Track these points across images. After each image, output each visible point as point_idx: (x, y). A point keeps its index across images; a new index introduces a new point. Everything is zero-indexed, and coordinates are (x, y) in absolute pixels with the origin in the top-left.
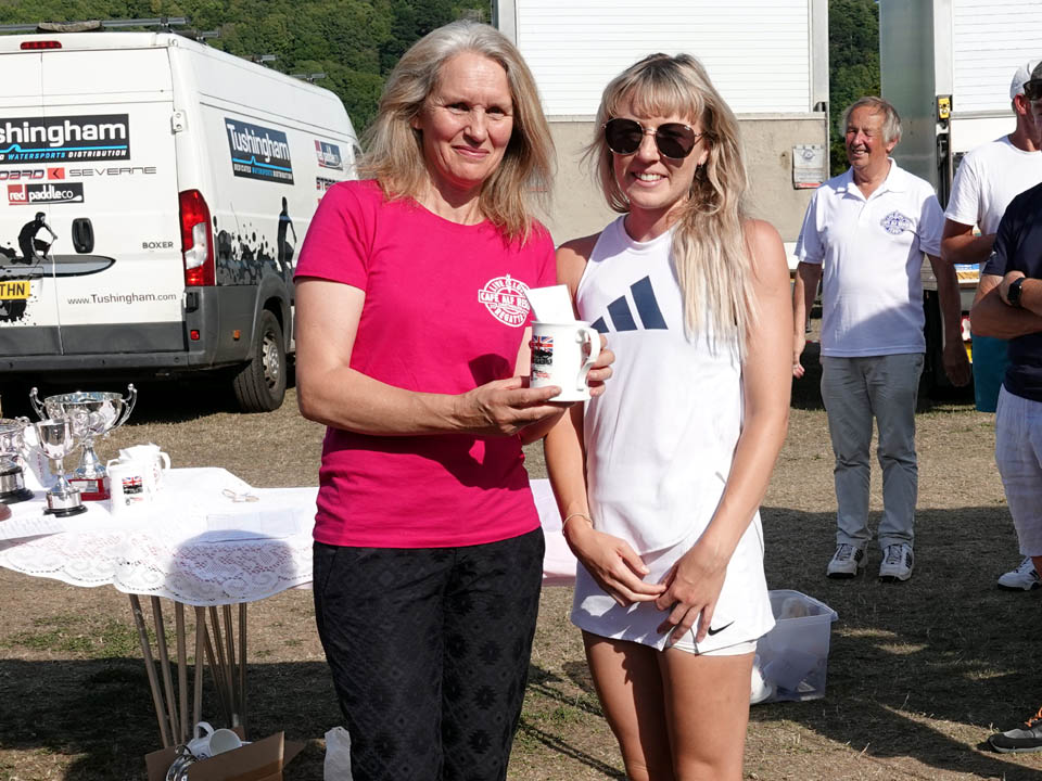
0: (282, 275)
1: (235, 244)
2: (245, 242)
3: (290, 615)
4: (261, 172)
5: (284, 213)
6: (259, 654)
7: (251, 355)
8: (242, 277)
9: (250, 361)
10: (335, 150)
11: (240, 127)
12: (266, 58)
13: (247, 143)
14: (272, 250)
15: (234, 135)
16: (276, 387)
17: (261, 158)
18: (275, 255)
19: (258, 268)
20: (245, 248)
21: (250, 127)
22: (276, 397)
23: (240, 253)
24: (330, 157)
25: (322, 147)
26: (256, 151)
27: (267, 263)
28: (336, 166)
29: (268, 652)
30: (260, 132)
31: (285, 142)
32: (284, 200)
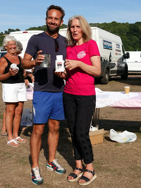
0: (109, 64)
1: (103, 59)
2: (104, 58)
3: (106, 113)
4: (108, 48)
5: (110, 55)
6: (101, 118)
7: (104, 76)
8: (103, 64)
9: (103, 77)
10: (119, 45)
11: (105, 41)
12: (110, 31)
13: (106, 44)
14: (108, 60)
15: (104, 42)
16: (107, 81)
17: (108, 46)
18: (109, 61)
19: (106, 63)
20: (104, 59)
21: (106, 41)
22: (107, 82)
23: (103, 60)
24: (118, 46)
25: (117, 45)
26: (107, 45)
27: (107, 62)
28: (119, 48)
29: (103, 118)
30: (108, 42)
31: (111, 44)
32: (111, 53)
